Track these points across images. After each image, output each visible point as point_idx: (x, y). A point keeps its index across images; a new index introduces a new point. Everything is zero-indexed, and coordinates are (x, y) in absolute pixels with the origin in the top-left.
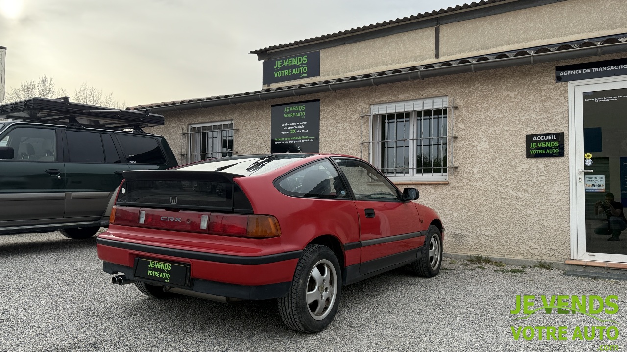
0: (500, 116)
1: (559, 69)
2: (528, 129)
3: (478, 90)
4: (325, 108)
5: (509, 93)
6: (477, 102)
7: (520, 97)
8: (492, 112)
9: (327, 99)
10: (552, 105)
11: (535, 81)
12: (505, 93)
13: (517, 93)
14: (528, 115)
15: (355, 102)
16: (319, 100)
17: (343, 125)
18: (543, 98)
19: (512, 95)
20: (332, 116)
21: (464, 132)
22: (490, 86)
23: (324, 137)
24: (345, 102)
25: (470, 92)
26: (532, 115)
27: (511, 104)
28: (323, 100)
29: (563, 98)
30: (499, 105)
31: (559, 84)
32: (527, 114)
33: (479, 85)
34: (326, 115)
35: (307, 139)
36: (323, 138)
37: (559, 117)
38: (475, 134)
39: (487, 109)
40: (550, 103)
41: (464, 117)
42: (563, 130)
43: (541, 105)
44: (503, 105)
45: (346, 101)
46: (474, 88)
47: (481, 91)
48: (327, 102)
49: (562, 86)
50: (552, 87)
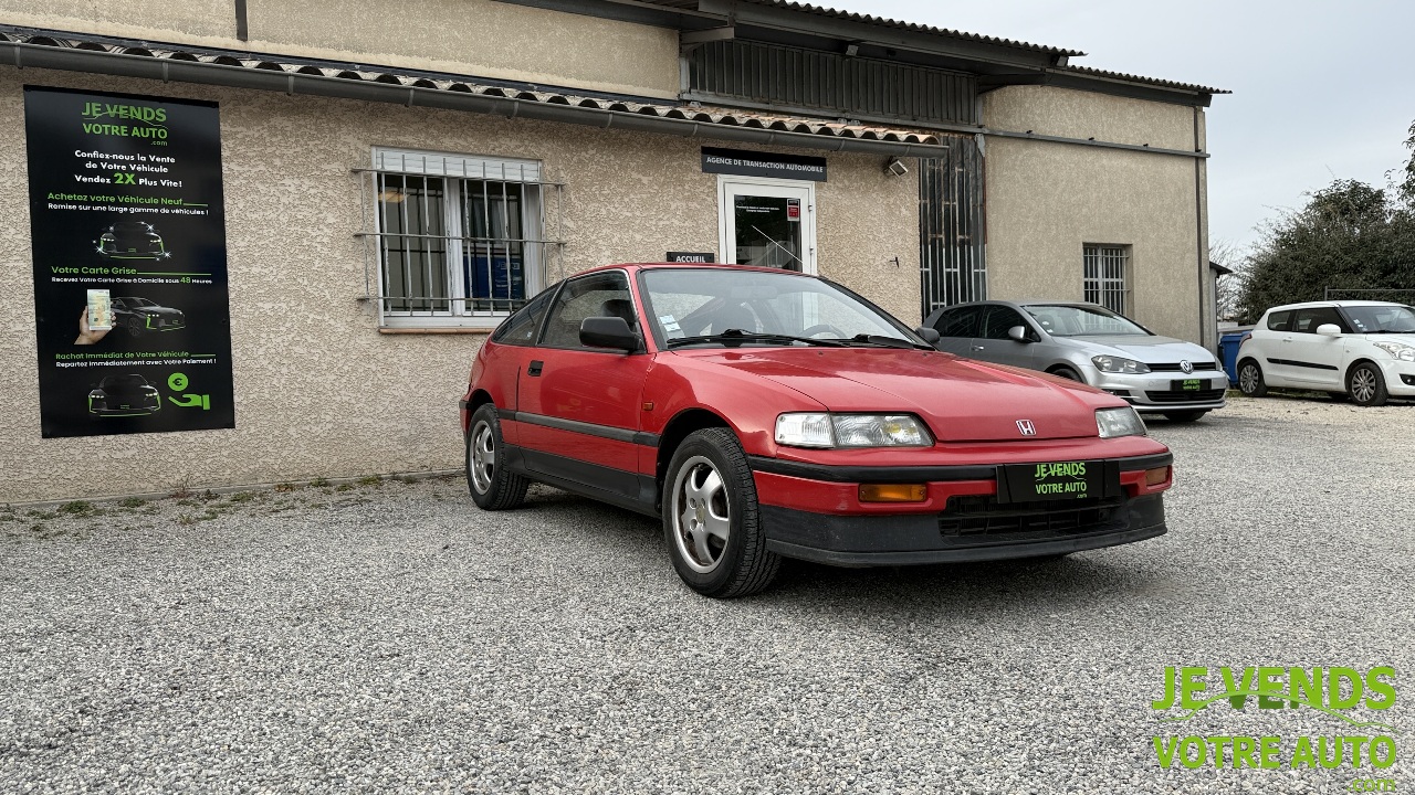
0: (630, 215)
1: (707, 151)
2: (669, 242)
3: (595, 161)
4: (239, 129)
5: (640, 176)
6: (592, 185)
7: (656, 187)
8: (616, 205)
9: (244, 108)
10: (698, 207)
11: (675, 164)
12: (635, 175)
13: (651, 178)
14: (668, 219)
15: (331, 130)
16: (215, 105)
17: (297, 182)
18: (686, 194)
19: (645, 180)
20: (261, 156)
21: (574, 236)
22: (612, 157)
23: (241, 206)
24: (300, 126)
25: (580, 161)
26: (673, 220)
27: (644, 196)
28: (230, 106)
29: (710, 199)
30: (627, 195)
31: (706, 175)
32: (666, 218)
33: (594, 152)
34: (242, 149)
35: (179, 207)
36: (236, 211)
37: (706, 228)
38: (593, 242)
39: (609, 199)
40: (695, 204)
41: (574, 207)
42: (713, 249)
43: (684, 204)
44: (632, 196)
45: (301, 122)
46: (588, 156)
47: (598, 163)
48: (244, 115)
49: (709, 179)
50: (697, 178)
